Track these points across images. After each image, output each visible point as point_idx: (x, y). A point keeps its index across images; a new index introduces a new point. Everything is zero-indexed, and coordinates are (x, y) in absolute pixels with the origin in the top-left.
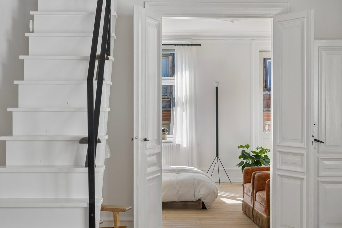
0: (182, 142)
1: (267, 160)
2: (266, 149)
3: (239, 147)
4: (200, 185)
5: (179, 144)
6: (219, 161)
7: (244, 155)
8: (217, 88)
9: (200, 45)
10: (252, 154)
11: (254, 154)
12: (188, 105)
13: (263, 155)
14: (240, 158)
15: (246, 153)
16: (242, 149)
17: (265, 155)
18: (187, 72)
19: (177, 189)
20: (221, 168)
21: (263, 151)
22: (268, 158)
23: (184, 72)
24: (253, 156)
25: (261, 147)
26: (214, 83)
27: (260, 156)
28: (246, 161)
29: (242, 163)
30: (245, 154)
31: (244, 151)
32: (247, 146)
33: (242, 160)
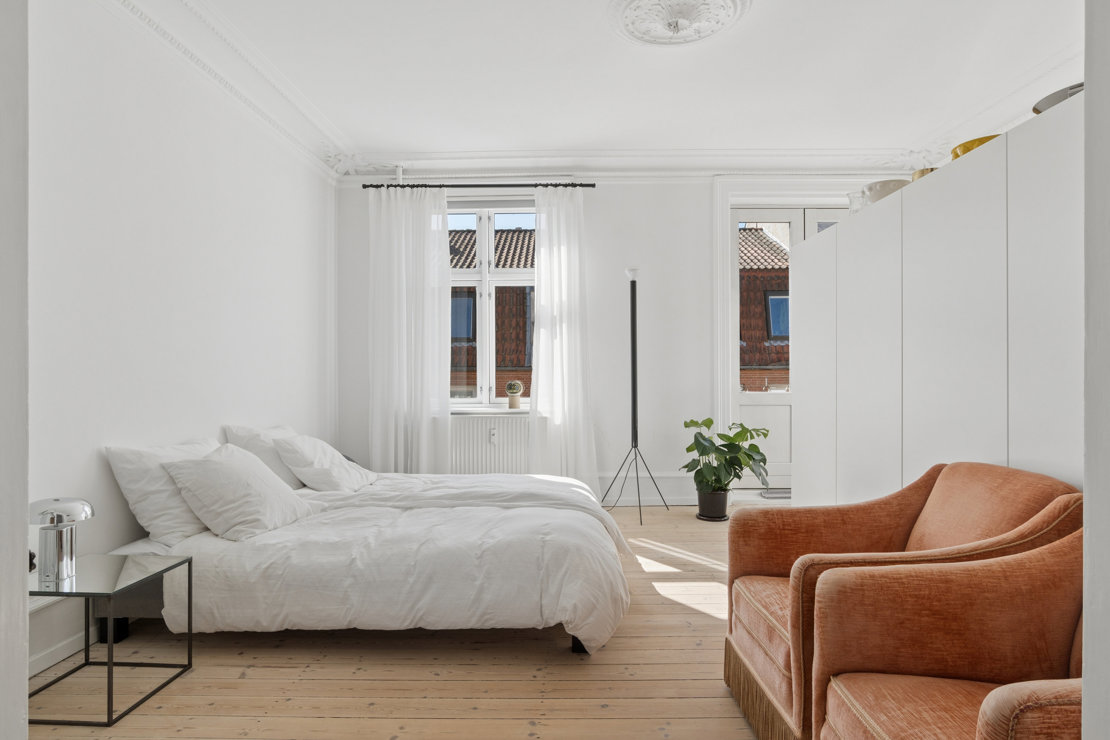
0: (552, 412)
1: (757, 457)
2: (754, 430)
3: (687, 425)
4: (564, 569)
5: (546, 418)
6: (639, 457)
7: (701, 445)
8: (633, 284)
9: (593, 186)
10: (719, 442)
11: (723, 443)
12: (564, 326)
13: (745, 445)
14: (689, 450)
15: (704, 438)
16: (694, 430)
17: (751, 445)
18: (564, 249)
19: (478, 583)
20: (643, 473)
21: (744, 432)
22: (759, 453)
23: (555, 249)
24: (722, 446)
25: (741, 425)
26: (627, 272)
27: (738, 448)
28: (704, 459)
29: (695, 463)
30: (702, 441)
31: (700, 434)
32: (708, 423)
33: (695, 454)
